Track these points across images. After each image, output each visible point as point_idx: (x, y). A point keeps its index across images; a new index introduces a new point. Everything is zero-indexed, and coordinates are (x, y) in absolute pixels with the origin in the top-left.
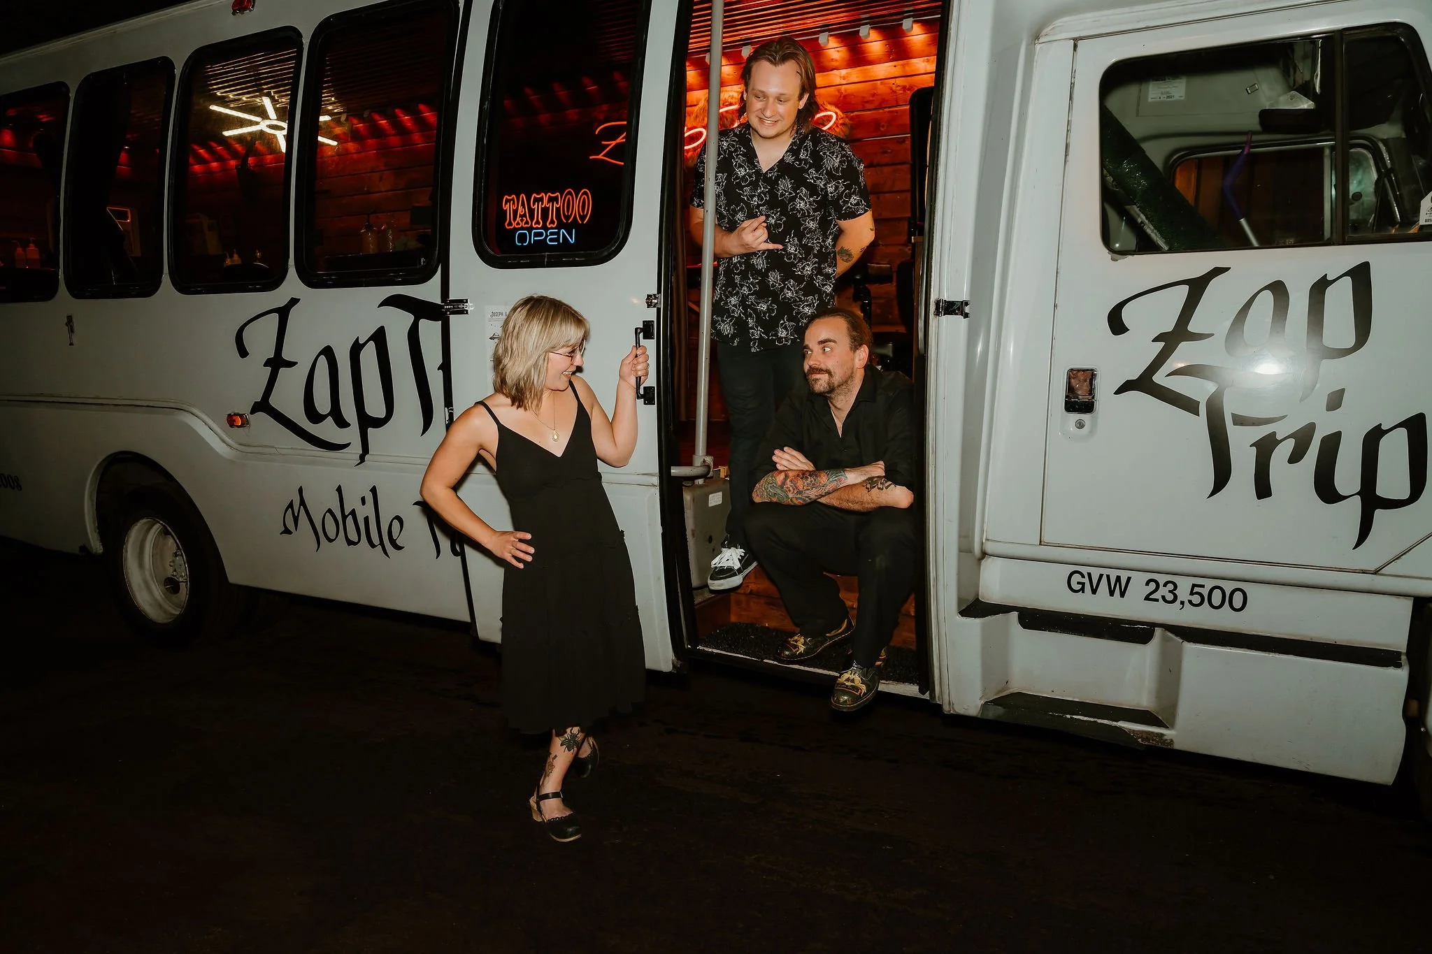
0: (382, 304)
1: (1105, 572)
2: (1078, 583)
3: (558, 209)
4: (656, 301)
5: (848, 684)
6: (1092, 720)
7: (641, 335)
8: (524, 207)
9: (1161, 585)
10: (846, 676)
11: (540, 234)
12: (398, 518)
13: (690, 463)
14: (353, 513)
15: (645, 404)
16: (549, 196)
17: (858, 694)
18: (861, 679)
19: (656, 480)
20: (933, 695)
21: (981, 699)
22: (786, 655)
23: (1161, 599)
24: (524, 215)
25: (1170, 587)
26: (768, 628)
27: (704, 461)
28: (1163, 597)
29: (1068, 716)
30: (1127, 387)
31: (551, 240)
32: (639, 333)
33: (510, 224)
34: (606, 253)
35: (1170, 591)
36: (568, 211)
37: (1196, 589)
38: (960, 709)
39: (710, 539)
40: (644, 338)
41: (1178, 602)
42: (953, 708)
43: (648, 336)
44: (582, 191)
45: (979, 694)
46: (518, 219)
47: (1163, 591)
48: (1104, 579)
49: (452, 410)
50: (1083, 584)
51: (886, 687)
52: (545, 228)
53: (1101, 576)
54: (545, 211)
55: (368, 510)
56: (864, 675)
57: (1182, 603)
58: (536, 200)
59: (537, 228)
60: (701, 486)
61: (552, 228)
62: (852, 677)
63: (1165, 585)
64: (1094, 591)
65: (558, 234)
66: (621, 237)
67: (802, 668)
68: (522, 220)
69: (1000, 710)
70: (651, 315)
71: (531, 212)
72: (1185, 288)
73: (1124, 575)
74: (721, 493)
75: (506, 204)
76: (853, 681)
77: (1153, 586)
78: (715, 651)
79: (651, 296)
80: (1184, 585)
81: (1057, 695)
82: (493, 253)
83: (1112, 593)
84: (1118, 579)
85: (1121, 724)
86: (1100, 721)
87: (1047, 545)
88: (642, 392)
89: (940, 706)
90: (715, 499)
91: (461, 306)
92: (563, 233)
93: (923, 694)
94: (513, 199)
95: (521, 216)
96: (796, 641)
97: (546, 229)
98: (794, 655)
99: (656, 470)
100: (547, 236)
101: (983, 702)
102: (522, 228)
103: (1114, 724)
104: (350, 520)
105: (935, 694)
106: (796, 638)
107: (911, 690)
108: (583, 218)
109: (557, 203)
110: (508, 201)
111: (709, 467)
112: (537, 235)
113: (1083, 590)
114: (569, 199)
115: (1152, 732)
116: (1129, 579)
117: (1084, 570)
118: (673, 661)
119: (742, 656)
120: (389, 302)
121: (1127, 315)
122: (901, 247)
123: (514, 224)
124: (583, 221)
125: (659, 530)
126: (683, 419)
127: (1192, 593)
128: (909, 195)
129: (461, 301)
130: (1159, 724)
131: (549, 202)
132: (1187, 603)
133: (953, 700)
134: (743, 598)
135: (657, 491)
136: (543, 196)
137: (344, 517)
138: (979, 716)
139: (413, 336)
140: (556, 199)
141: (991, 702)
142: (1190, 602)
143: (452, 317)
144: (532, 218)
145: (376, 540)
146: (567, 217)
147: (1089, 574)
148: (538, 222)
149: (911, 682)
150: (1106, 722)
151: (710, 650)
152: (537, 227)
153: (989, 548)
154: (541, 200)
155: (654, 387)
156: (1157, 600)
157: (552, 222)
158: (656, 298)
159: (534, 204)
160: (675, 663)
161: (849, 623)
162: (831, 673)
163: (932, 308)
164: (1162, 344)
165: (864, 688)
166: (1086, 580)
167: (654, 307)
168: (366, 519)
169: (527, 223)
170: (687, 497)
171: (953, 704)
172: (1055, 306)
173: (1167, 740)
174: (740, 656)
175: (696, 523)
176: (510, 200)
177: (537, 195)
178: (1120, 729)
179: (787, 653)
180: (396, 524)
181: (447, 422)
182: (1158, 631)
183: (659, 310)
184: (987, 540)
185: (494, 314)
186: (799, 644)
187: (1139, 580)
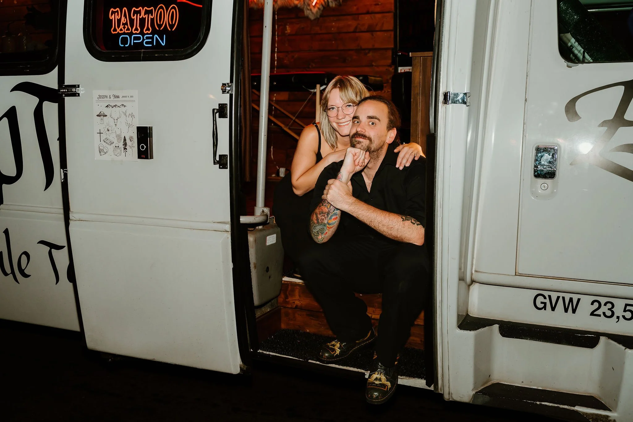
0: (13, 90)
1: (561, 295)
2: (542, 303)
3: (152, 20)
4: (229, 89)
5: (377, 382)
6: (556, 405)
7: (217, 114)
8: (126, 17)
9: (603, 304)
10: (375, 376)
11: (139, 38)
12: (26, 253)
13: (252, 213)
15: (220, 168)
16: (146, 9)
17: (386, 390)
18: (386, 377)
19: (228, 227)
20: (437, 387)
21: (473, 390)
22: (326, 357)
23: (602, 315)
24: (126, 24)
25: (609, 306)
26: (308, 333)
27: (263, 211)
28: (604, 313)
29: (538, 403)
31: (147, 43)
32: (216, 113)
33: (115, 30)
34: (190, 51)
35: (609, 309)
36: (160, 22)
37: (628, 308)
38: (457, 397)
39: (268, 270)
40: (219, 117)
41: (615, 317)
42: (451, 396)
43: (223, 115)
44: (172, 6)
45: (471, 386)
46: (121, 27)
47: (604, 309)
48: (561, 300)
49: (66, 171)
50: (545, 304)
51: (403, 381)
52: (142, 33)
53: (558, 297)
54: (142, 21)
56: (386, 374)
57: (618, 317)
58: (135, 12)
59: (136, 34)
60: (261, 230)
61: (147, 34)
62: (378, 376)
63: (605, 304)
64: (553, 309)
65: (152, 38)
66: (202, 38)
67: (337, 366)
68: (124, 28)
69: (487, 398)
70: (225, 99)
71: (132, 21)
72: (622, 88)
73: (575, 298)
74: (275, 235)
75: (112, 15)
76: (380, 380)
77: (596, 305)
78: (271, 353)
79: (225, 84)
80: (619, 305)
81: (525, 385)
82: (100, 49)
83: (566, 310)
84: (571, 300)
85: (578, 408)
86: (561, 406)
87: (521, 275)
88: (218, 159)
89: (442, 395)
90: (271, 240)
91: (74, 90)
92: (156, 38)
93: (430, 387)
94: (117, 11)
95: (123, 24)
96: (334, 345)
97: (143, 35)
98: (331, 357)
99: (228, 219)
100: (143, 40)
101: (474, 392)
102: (124, 34)
103: (572, 408)
105: (438, 386)
106: (333, 343)
107: (420, 383)
108: (172, 26)
109: (152, 15)
110: (113, 13)
111: (267, 215)
112: (135, 38)
113: (545, 308)
114: (161, 12)
115: (600, 415)
116: (579, 300)
117: (546, 294)
118: (240, 365)
119: (292, 358)
120: (19, 87)
121: (579, 107)
122: (387, 68)
123: (118, 30)
124: (172, 29)
125: (231, 265)
126: (248, 180)
127: (625, 311)
128: (392, 33)
129: (74, 86)
130: (605, 408)
131: (145, 14)
132: (621, 318)
133: (452, 391)
134: (290, 311)
135: (229, 235)
136: (140, 10)
138: (471, 402)
139: (38, 114)
140: (150, 12)
141: (480, 392)
142: (624, 317)
143: (67, 99)
144: (132, 26)
145: (8, 270)
146: (160, 26)
147: (550, 296)
148: (136, 29)
149: (420, 377)
150: (566, 407)
151: (268, 353)
152: (136, 32)
153: (476, 277)
154: (139, 12)
155: (227, 155)
156: (599, 316)
157: (148, 29)
158: (229, 86)
159: (134, 16)
160: (242, 367)
161: (372, 334)
162: (359, 370)
163: (441, 98)
165: (389, 384)
166: (547, 301)
167: (228, 93)
169: (128, 29)
170: (251, 239)
171: (452, 394)
172: (526, 100)
173: (611, 420)
174: (290, 357)
175: (257, 259)
176: (116, 12)
177: (137, 8)
178: (577, 412)
179: (327, 355)
180: (24, 257)
181: (62, 181)
182: (603, 339)
183: (231, 96)
184: (476, 271)
185: (100, 97)
186: (336, 348)
187: (586, 301)
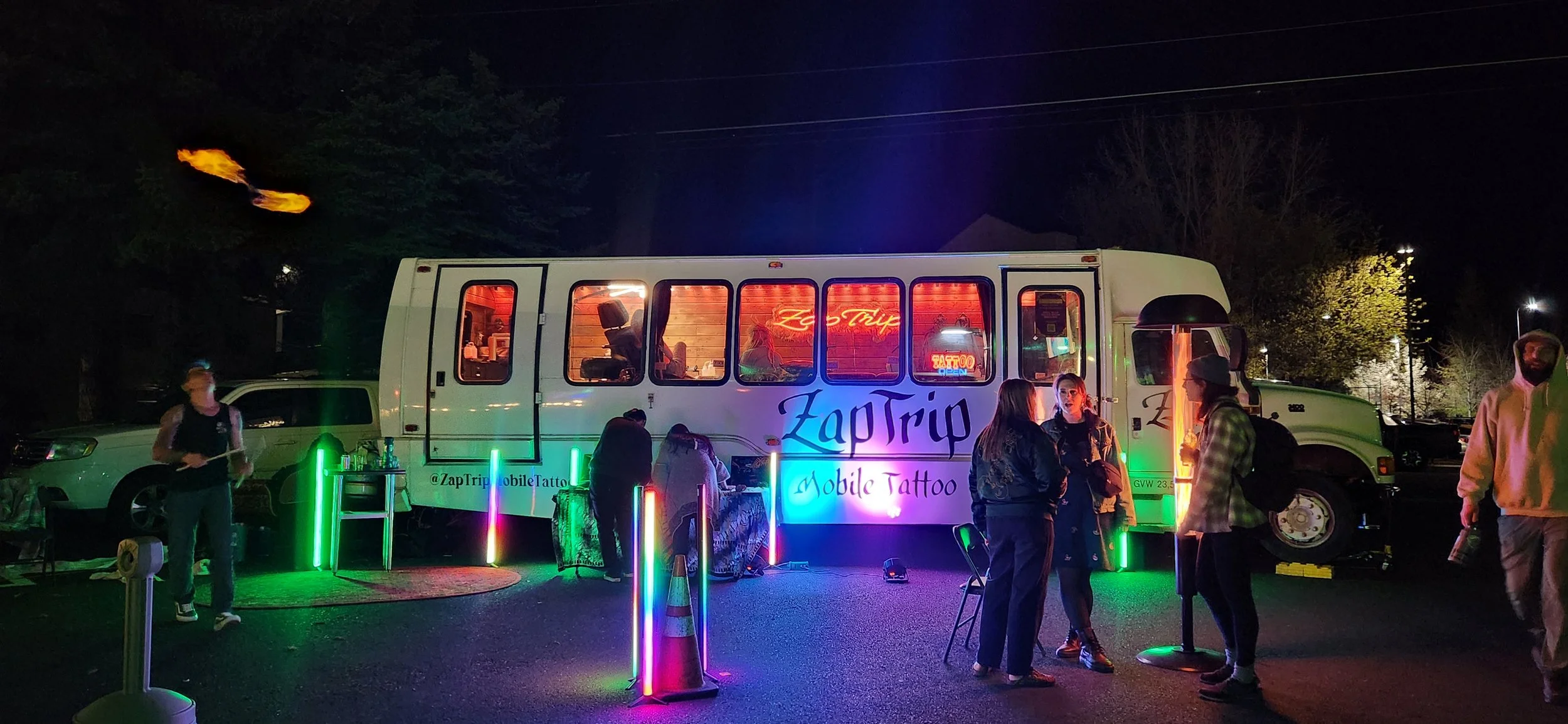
0: (871, 393)
14: (845, 481)
30: (1150, 423)
55: (855, 478)
71: (946, 363)
73: (1151, 480)
104: (842, 484)
116: (1153, 481)
120: (875, 392)
121: (1147, 402)
137: (839, 482)
164: (1158, 411)
168: (852, 483)
